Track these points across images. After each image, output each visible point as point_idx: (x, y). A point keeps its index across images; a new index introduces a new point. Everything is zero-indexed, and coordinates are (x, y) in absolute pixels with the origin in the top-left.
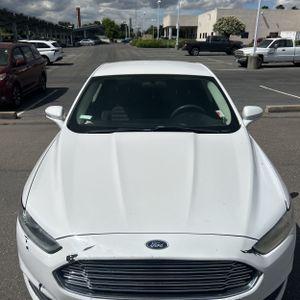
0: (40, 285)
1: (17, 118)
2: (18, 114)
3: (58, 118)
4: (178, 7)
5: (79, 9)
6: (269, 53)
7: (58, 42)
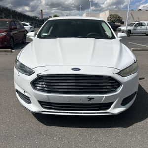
0: (24, 92)
1: (12, 52)
2: (13, 51)
3: (33, 36)
4: (90, 10)
5: (42, 10)
6: (134, 29)
7: (32, 23)
